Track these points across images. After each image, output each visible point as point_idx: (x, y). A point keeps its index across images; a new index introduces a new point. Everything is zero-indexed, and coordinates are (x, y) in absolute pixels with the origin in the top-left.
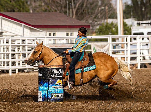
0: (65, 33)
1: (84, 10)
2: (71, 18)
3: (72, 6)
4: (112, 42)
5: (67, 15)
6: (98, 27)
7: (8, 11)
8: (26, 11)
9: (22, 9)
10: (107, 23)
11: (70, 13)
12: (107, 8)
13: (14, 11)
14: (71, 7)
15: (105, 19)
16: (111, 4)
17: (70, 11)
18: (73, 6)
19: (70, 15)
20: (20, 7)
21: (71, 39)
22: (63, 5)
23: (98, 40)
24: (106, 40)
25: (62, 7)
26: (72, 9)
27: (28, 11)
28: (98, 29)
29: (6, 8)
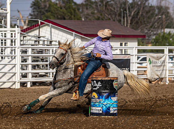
0: (119, 43)
1: (139, 19)
2: (125, 27)
3: (126, 14)
4: (169, 53)
5: (121, 24)
6: (154, 37)
7: (58, 19)
8: (78, 19)
9: (73, 16)
10: (164, 33)
11: (124, 22)
12: (164, 16)
13: (64, 19)
14: (126, 16)
15: (162, 29)
16: (168, 13)
17: (125, 20)
18: (128, 14)
19: (124, 24)
20: (72, 15)
21: (125, 50)
22: (117, 13)
23: (153, 51)
24: (162, 51)
25: (116, 15)
26: (127, 17)
27: (79, 19)
28: (154, 39)
29: (56, 16)
